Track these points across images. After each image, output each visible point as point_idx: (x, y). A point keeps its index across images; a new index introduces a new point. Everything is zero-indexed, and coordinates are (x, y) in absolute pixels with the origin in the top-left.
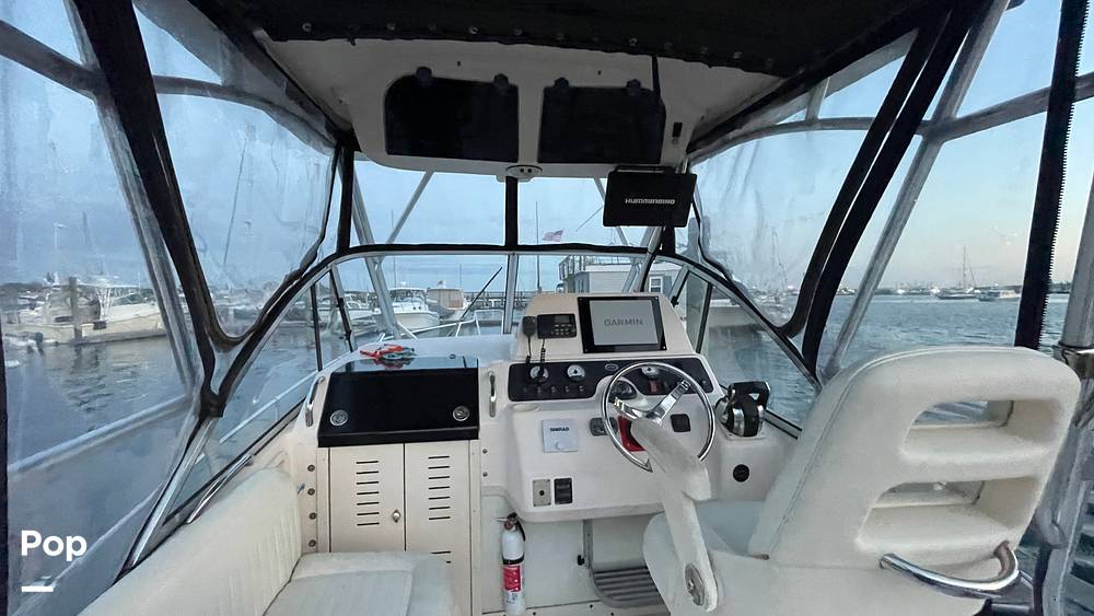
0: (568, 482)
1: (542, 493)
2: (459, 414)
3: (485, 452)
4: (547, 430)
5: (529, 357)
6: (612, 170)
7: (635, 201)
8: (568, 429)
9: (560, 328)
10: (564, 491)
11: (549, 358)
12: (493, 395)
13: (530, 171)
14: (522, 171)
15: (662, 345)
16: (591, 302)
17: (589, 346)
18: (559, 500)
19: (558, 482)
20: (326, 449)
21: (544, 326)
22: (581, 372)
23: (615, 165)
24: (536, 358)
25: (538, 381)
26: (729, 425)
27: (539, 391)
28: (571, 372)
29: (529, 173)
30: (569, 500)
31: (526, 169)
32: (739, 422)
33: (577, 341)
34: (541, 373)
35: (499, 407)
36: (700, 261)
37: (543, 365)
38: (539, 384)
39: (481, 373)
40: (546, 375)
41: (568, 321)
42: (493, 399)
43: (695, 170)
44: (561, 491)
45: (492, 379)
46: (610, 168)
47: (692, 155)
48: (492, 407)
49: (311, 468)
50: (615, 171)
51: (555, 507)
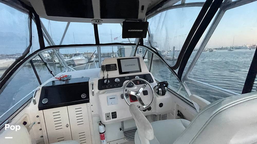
0: (115, 112)
1: (108, 117)
2: (83, 96)
3: (92, 105)
4: (109, 99)
5: (104, 77)
6: (124, 21)
7: (131, 31)
8: (115, 98)
9: (112, 68)
10: (114, 115)
11: (109, 77)
12: (93, 89)
13: (99, 21)
14: (96, 21)
15: (141, 71)
16: (121, 60)
17: (121, 72)
18: (113, 118)
19: (112, 113)
20: (42, 111)
21: (108, 68)
22: (119, 80)
23: (125, 19)
24: (106, 77)
25: (106, 84)
26: (158, 93)
27: (107, 87)
28: (116, 80)
29: (99, 22)
30: (116, 117)
31: (97, 21)
32: (161, 92)
33: (117, 71)
34: (107, 81)
35: (95, 93)
36: (150, 47)
37: (108, 79)
38: (107, 85)
39: (90, 83)
40: (109, 82)
41: (114, 66)
42: (93, 91)
43: (148, 21)
44: (113, 115)
45: (93, 85)
46: (123, 20)
47: (147, 16)
48: (93, 93)
49: (38, 116)
50: (125, 21)
51: (112, 120)
